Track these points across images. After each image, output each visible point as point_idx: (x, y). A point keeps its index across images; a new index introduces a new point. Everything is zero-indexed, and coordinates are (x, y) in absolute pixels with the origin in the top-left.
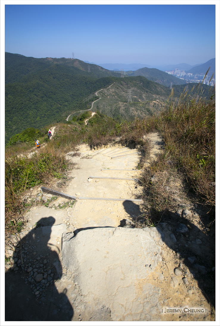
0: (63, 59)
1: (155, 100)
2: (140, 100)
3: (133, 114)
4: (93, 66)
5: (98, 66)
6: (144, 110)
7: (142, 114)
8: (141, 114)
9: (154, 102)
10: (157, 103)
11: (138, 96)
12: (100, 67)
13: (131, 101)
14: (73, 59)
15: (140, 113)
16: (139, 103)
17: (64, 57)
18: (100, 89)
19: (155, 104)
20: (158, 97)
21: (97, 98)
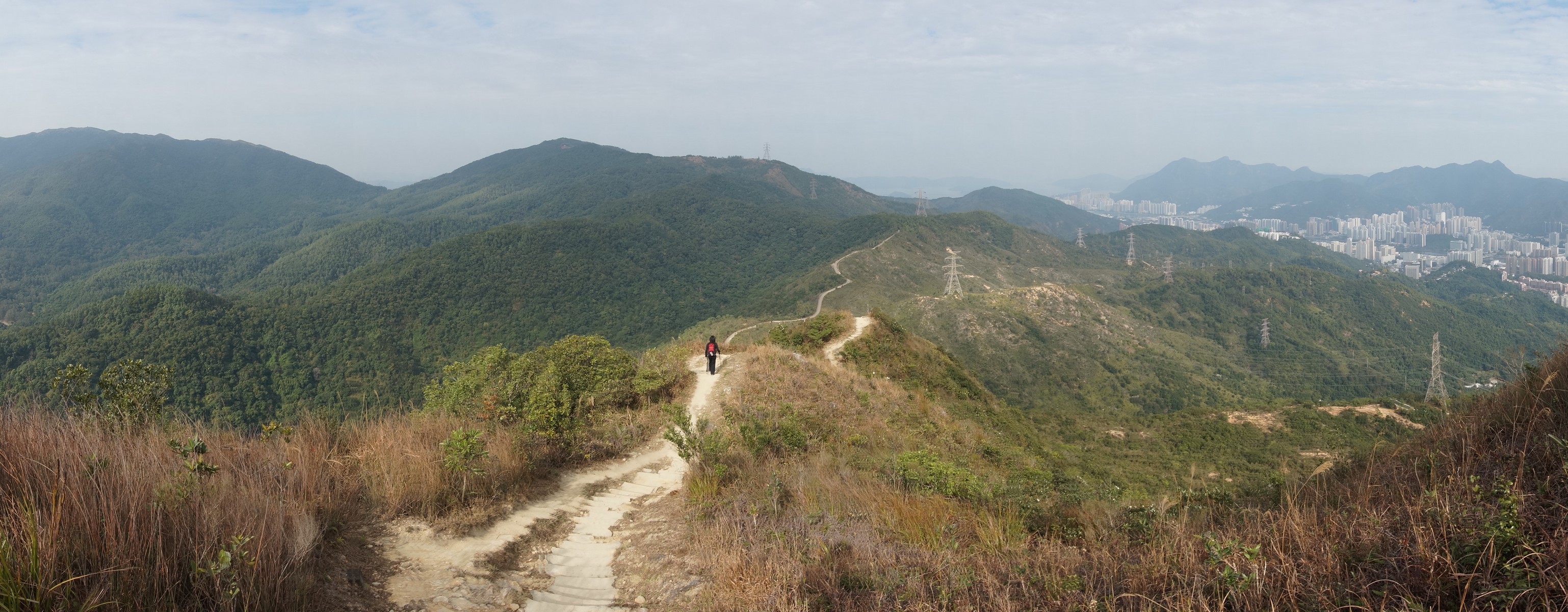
0: (736, 162)
1: (1039, 284)
2: (988, 288)
3: (970, 334)
4: (827, 182)
5: (843, 181)
6: (1007, 320)
7: (1002, 334)
8: (998, 333)
9: (1039, 288)
10: (1049, 292)
11: (979, 275)
12: (848, 184)
13: (959, 290)
14: (764, 162)
15: (994, 332)
16: (986, 295)
17: (738, 155)
18: (850, 252)
19: (1042, 296)
20: (1045, 273)
21: (836, 280)
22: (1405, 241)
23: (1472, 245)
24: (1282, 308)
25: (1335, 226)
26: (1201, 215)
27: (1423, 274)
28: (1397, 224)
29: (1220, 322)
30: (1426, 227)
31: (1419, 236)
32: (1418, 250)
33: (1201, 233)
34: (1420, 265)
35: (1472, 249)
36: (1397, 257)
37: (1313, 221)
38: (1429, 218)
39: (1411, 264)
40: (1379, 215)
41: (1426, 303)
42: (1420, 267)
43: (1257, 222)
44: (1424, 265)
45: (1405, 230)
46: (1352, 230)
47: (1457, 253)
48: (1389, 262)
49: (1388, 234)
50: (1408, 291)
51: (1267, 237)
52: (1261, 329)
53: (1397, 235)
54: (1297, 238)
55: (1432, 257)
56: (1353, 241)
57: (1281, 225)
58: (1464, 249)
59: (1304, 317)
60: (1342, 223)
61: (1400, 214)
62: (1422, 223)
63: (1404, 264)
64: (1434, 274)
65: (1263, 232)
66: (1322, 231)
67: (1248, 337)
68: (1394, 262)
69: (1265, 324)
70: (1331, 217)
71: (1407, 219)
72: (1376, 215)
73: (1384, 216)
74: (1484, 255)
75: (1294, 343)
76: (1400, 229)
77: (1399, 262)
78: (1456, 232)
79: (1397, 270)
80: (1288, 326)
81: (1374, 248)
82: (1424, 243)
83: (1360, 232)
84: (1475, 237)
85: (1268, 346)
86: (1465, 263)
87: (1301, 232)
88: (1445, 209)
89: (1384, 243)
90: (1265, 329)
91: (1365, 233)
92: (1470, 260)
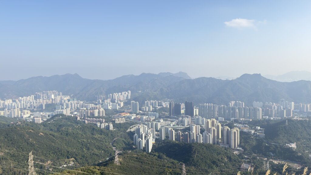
22: (35, 108)
27: (43, 120)
28: (31, 101)
30: (45, 101)
31: (42, 105)
32: (42, 111)
34: (42, 117)
35: (66, 108)
36: (31, 115)
38: (47, 97)
39: (37, 117)
40: (22, 98)
41: (42, 134)
45: (35, 103)
46: (8, 105)
47: (58, 111)
48: (27, 117)
49: (26, 105)
50: (33, 130)
53: (31, 105)
55: (48, 113)
56: (8, 110)
58: (62, 109)
61: (33, 96)
62: (43, 99)
63: (34, 118)
64: (48, 120)
68: (29, 117)
71: (36, 98)
72: (20, 98)
73: (25, 98)
74: (70, 110)
77: (32, 117)
78: (58, 102)
79: (31, 120)
81: (20, 112)
82: (44, 108)
83: (12, 106)
84: (67, 104)
86: (62, 115)
88: (54, 93)
89: (25, 109)
91: (15, 106)
92: (64, 113)
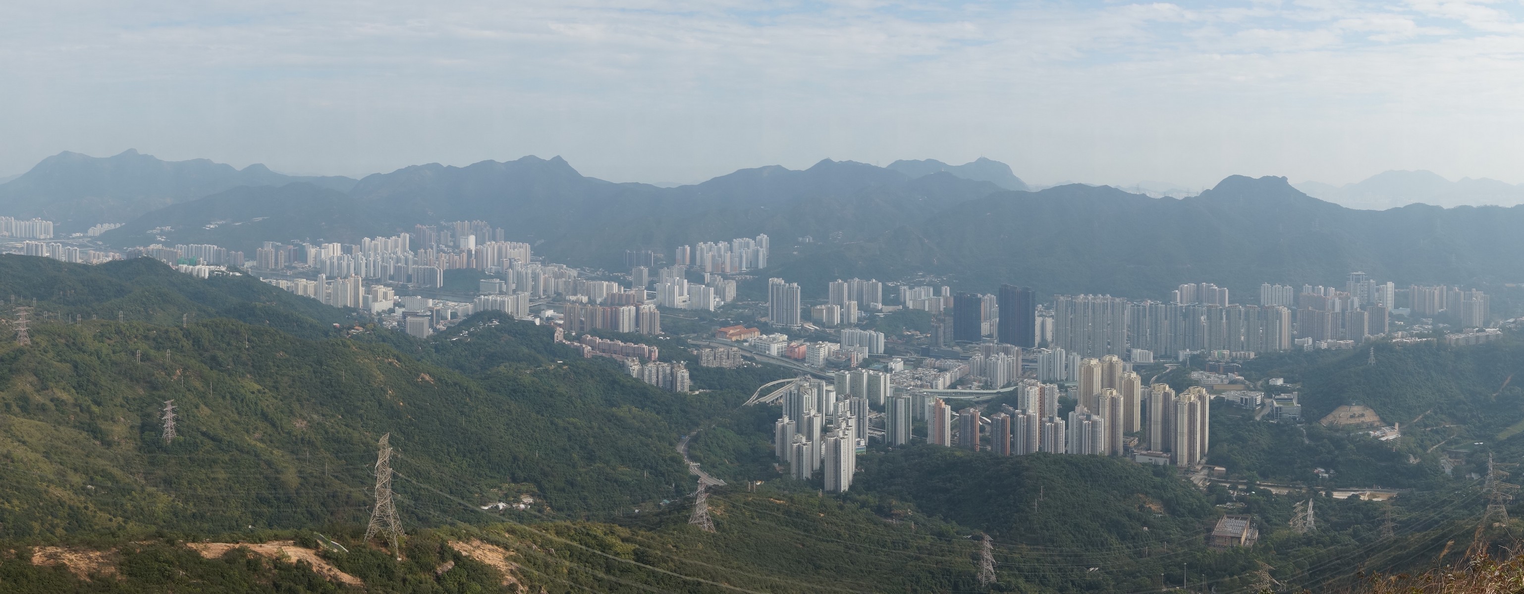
22: (409, 279)
23: (514, 286)
24: (198, 384)
25: (301, 255)
26: (94, 239)
27: (435, 330)
28: (399, 253)
29: (99, 404)
30: (444, 258)
31: (433, 273)
32: (431, 293)
33: (86, 267)
34: (432, 316)
35: (514, 291)
36: (396, 304)
37: (269, 247)
38: (451, 244)
39: (415, 315)
40: (373, 239)
41: (427, 378)
42: (432, 319)
43: (180, 249)
44: (436, 316)
45: (410, 263)
46: (328, 262)
47: (489, 299)
48: (384, 311)
49: (384, 269)
50: (399, 359)
51: (191, 273)
52: (162, 416)
53: (398, 270)
54: (238, 274)
55: (451, 304)
56: (327, 278)
57: (218, 253)
58: (501, 293)
59: (233, 398)
60: (312, 251)
61: (405, 237)
62: (439, 251)
63: (405, 315)
64: (453, 330)
65: (185, 266)
66: (282, 263)
67: (143, 428)
68: (391, 311)
69: (169, 408)
70: (297, 241)
71: (415, 246)
72: (367, 240)
73: (380, 240)
74: (531, 301)
75: (213, 439)
76: (403, 261)
77: (399, 311)
78: (490, 266)
79: (395, 324)
80: (205, 411)
81: (362, 290)
82: (440, 283)
83: (340, 265)
84: (519, 275)
85: (173, 441)
86: (500, 315)
87: (248, 265)
88: (475, 231)
89: (378, 282)
90: (169, 416)
91: (349, 266)
92: (509, 309)
